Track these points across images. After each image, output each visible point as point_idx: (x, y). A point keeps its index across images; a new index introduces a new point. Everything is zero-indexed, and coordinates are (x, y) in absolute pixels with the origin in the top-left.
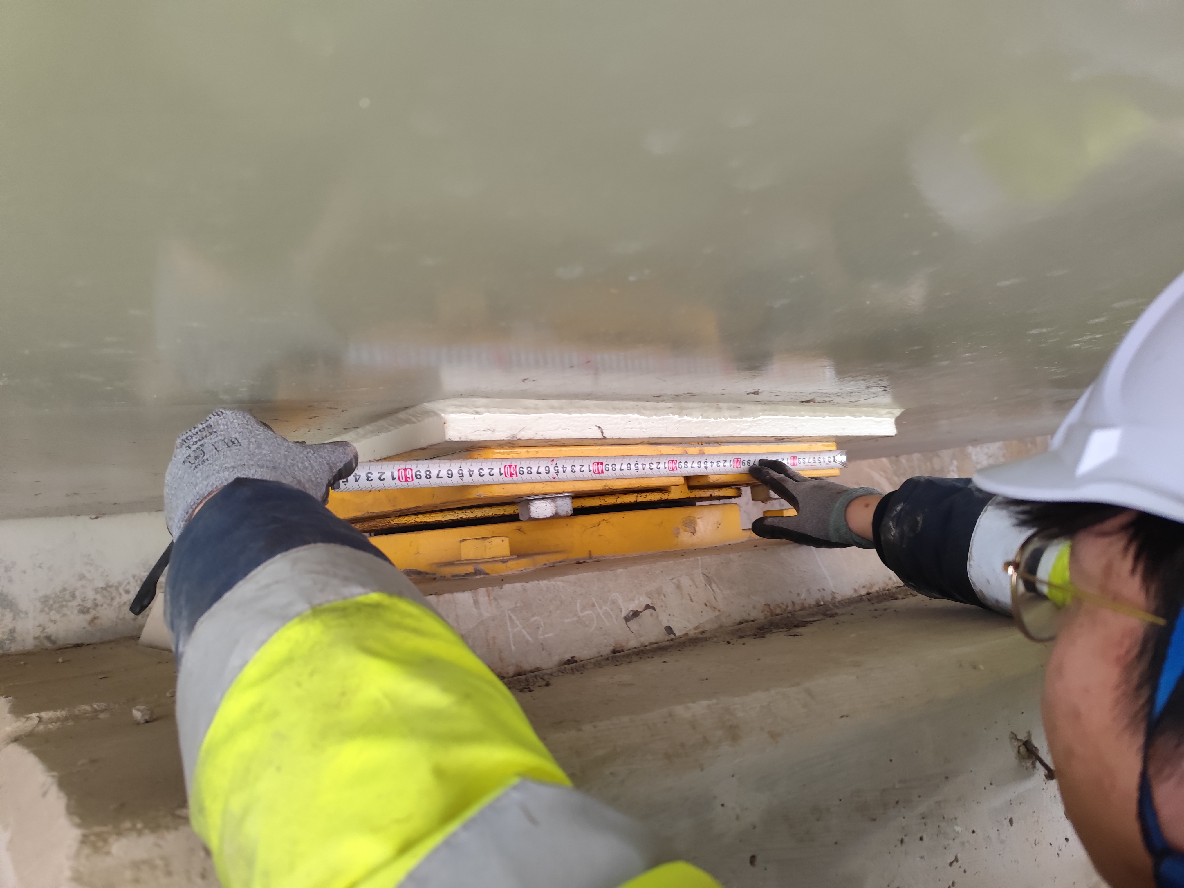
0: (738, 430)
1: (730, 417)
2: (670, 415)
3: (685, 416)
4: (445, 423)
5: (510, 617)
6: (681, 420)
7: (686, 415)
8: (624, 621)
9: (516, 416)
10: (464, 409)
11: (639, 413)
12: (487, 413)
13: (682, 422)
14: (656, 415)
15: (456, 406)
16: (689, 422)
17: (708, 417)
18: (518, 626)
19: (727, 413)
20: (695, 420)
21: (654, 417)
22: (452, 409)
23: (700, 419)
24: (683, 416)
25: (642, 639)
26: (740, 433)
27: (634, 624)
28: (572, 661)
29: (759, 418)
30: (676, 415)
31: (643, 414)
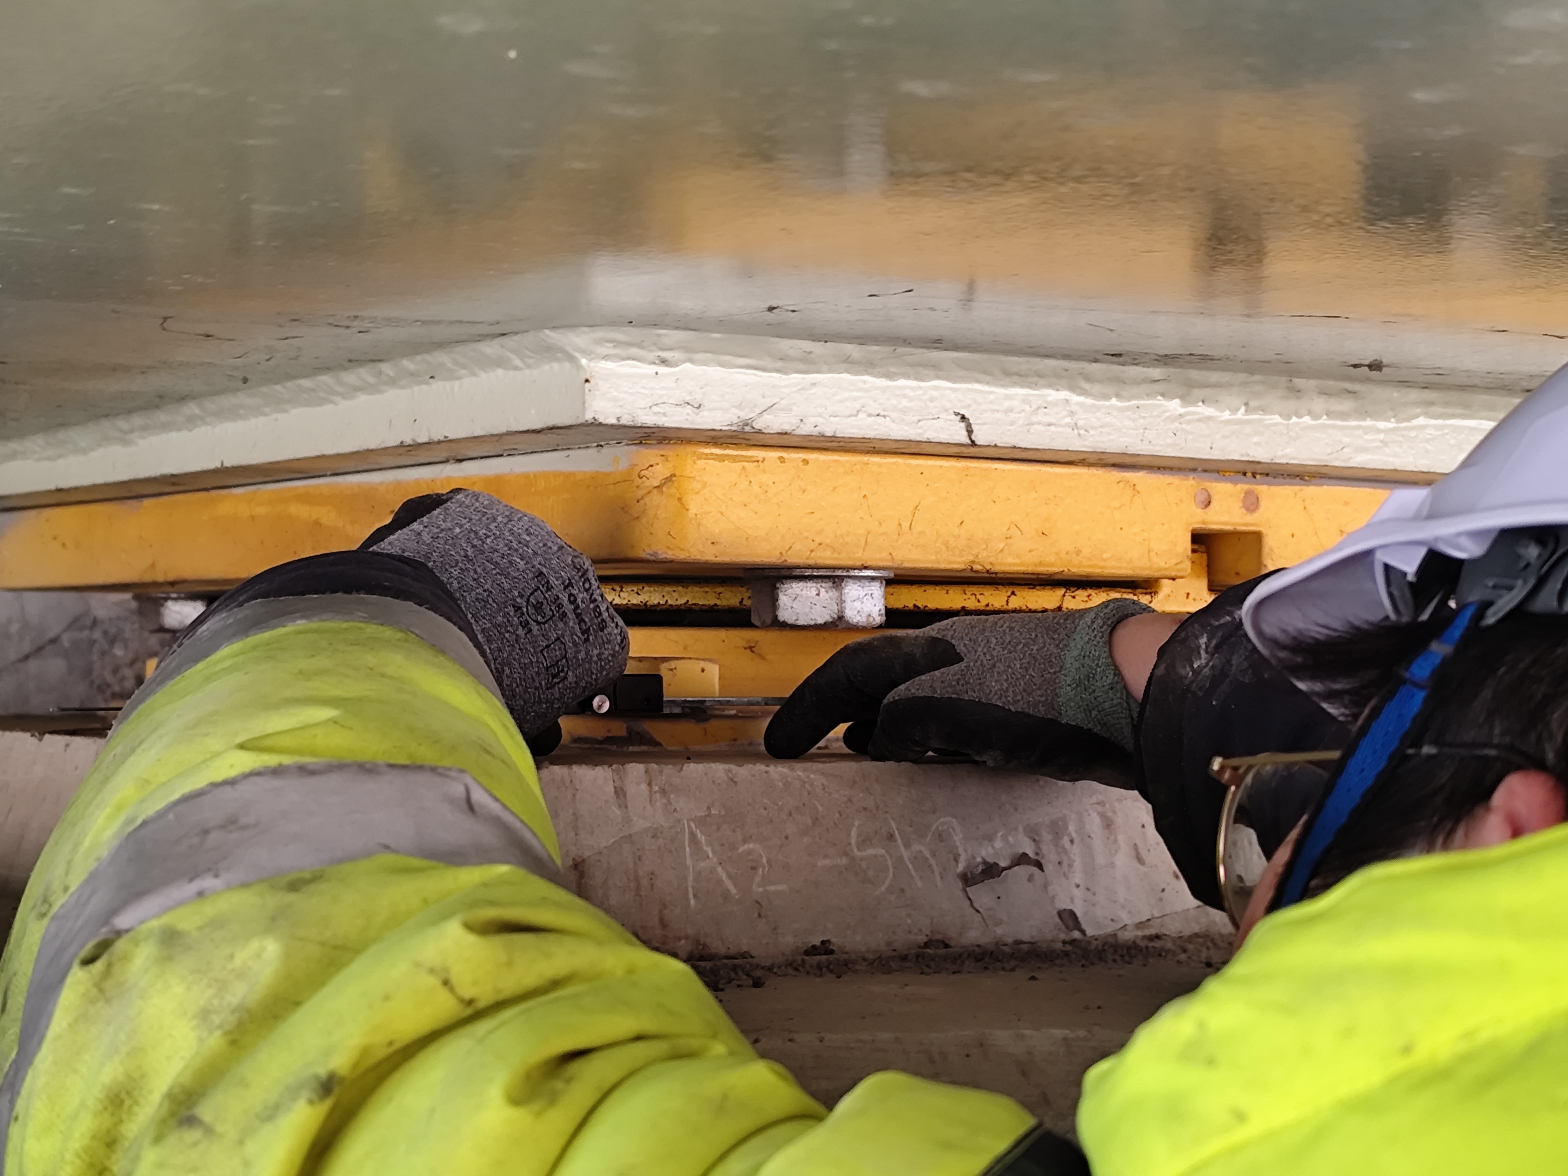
0: (1345, 450)
1: (1327, 414)
2: (1159, 397)
3: (1200, 404)
4: (587, 381)
5: (692, 835)
6: (1187, 414)
7: (1203, 402)
8: (960, 885)
9: (755, 375)
10: (634, 351)
11: (1072, 388)
12: (688, 365)
13: (1187, 418)
14: (1117, 396)
15: (617, 343)
16: (1209, 418)
17: (1263, 410)
18: (708, 857)
19: (1319, 404)
20: (1226, 415)
21: (1114, 401)
22: (608, 349)
23: (1241, 414)
24: (1194, 403)
25: (999, 931)
26: (1351, 458)
27: (982, 895)
28: (825, 948)
29: (1415, 422)
30: (1173, 399)
31: (1084, 392)
